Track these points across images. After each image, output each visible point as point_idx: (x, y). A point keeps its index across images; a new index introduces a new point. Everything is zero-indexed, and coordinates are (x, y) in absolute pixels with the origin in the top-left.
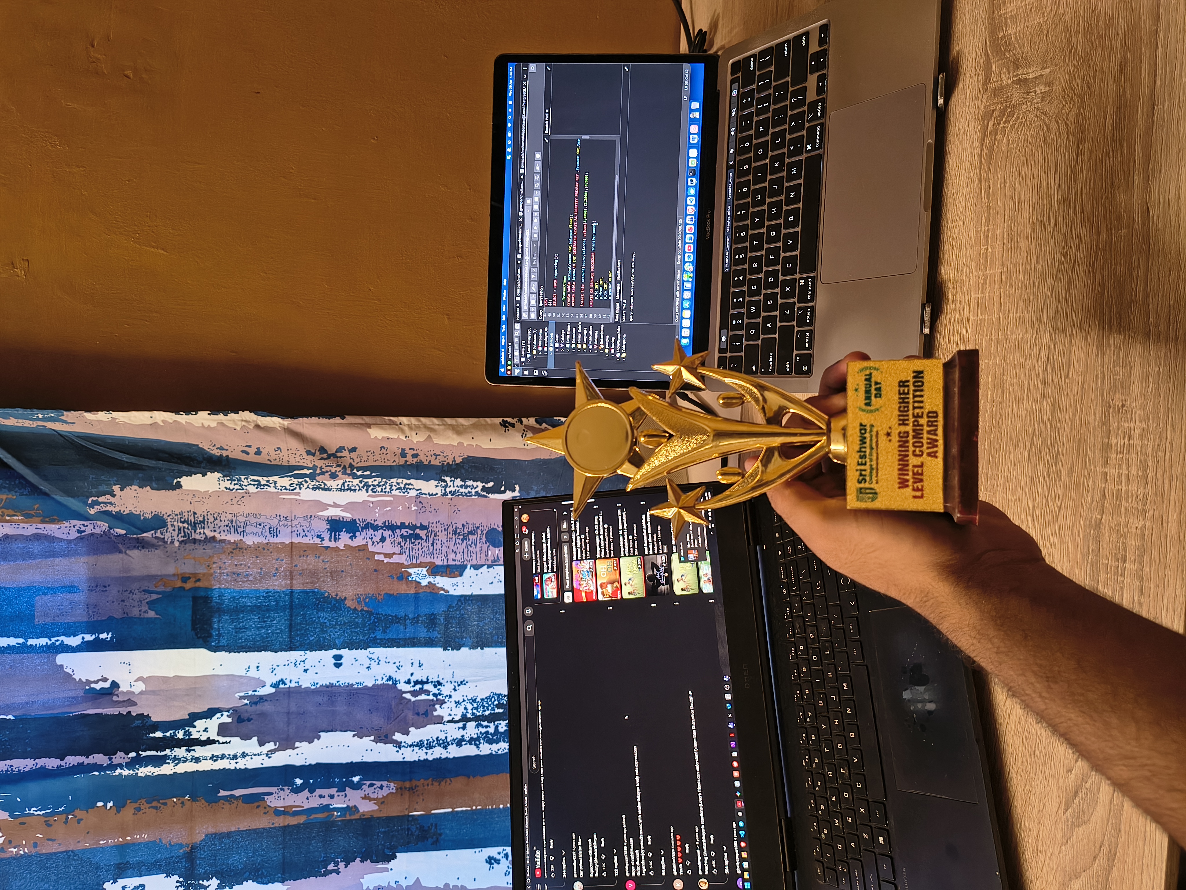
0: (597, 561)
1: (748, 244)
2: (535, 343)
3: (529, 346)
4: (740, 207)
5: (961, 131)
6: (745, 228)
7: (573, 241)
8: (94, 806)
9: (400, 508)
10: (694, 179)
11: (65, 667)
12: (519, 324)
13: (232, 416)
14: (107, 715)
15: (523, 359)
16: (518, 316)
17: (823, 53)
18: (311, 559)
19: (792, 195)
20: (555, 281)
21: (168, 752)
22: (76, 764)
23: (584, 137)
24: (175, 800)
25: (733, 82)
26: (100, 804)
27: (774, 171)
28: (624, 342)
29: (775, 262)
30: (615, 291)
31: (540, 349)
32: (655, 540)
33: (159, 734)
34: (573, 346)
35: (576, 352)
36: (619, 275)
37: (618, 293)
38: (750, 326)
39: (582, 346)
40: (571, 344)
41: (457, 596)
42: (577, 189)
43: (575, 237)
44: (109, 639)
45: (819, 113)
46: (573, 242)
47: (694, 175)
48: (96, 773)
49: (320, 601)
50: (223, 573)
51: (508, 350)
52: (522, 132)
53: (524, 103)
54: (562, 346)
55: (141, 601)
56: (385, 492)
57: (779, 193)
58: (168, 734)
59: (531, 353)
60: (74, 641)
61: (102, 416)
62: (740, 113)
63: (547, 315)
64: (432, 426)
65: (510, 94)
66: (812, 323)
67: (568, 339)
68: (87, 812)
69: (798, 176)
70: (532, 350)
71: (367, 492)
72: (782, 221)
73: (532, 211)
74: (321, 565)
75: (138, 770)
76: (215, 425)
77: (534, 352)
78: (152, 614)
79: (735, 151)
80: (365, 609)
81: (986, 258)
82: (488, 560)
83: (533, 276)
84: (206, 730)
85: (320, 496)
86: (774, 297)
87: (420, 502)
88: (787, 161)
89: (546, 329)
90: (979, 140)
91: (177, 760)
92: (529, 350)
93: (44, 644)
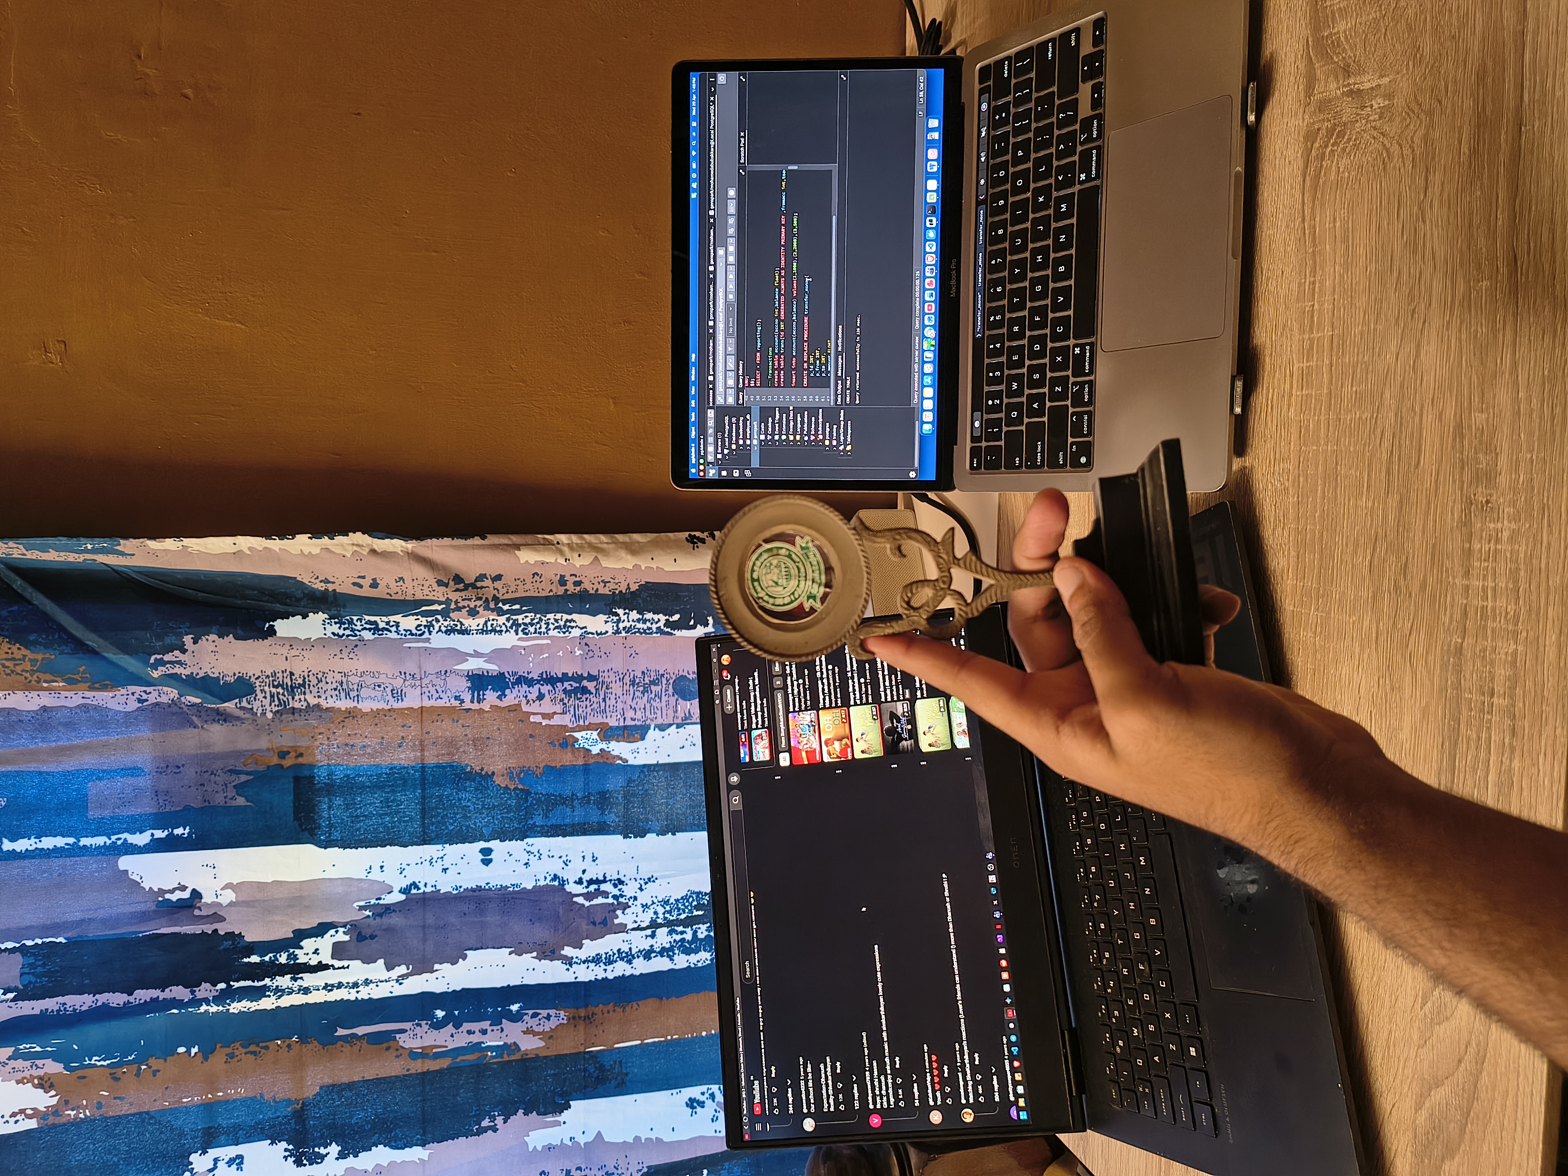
0: (820, 712)
1: (1005, 302)
2: (734, 434)
3: (727, 440)
4: (994, 255)
5: (1278, 155)
6: (1001, 282)
7: (779, 301)
8: (174, 1052)
9: (561, 653)
10: (934, 219)
11: (130, 873)
12: (712, 411)
13: (339, 539)
14: (186, 934)
15: (719, 456)
16: (711, 400)
17: (1099, 56)
18: (447, 724)
19: (1063, 238)
20: (758, 354)
21: (267, 981)
22: (148, 1000)
23: (790, 168)
24: (279, 1042)
25: (982, 92)
26: (181, 1050)
27: (1038, 207)
28: (849, 431)
29: (1042, 325)
30: (835, 365)
31: (741, 442)
32: (894, 683)
33: (255, 959)
34: (784, 437)
35: (788, 444)
36: (840, 344)
37: (840, 369)
38: (1011, 407)
39: (795, 438)
40: (780, 434)
41: (639, 766)
42: (783, 235)
43: (782, 297)
44: (186, 836)
45: (1095, 133)
46: (779, 304)
47: (934, 212)
48: (175, 1011)
49: (461, 778)
50: (333, 745)
51: (700, 444)
52: (710, 163)
53: (712, 125)
54: (769, 437)
55: (226, 785)
56: (540, 633)
57: (1044, 236)
58: (267, 958)
59: (730, 448)
60: (141, 839)
61: (170, 544)
62: (992, 133)
63: (749, 398)
64: (600, 545)
65: (694, 113)
66: (1091, 402)
67: (777, 428)
68: (165, 1060)
69: (1068, 214)
70: (730, 444)
71: (517, 634)
72: (1049, 272)
73: (727, 265)
74: (460, 731)
75: (229, 1005)
76: (319, 552)
77: (734, 447)
78: (241, 801)
79: (986, 181)
80: (520, 787)
81: (1312, 317)
82: (677, 718)
83: (730, 349)
84: (316, 952)
85: (456, 641)
86: (1041, 369)
87: (586, 644)
88: (1055, 194)
89: (748, 417)
90: (1302, 168)
91: (279, 992)
92: (727, 444)
93: (102, 844)
